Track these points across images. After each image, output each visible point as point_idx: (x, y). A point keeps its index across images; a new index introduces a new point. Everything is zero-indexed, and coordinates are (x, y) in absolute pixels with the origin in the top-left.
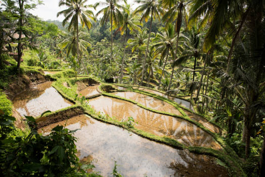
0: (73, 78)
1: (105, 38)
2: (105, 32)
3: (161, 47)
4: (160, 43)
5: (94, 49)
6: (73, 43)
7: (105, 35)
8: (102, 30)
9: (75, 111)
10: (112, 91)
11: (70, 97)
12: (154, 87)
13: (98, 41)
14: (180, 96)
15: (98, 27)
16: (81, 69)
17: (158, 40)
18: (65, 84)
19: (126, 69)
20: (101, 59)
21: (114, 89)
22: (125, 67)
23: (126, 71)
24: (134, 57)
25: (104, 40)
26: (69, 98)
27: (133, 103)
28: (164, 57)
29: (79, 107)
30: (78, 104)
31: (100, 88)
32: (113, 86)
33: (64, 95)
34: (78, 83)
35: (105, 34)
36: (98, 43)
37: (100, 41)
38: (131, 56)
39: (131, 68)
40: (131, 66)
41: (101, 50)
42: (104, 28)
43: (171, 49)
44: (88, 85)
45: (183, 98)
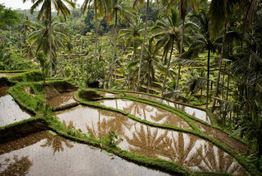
0: (40, 83)
1: (92, 30)
2: (92, 22)
3: (162, 38)
4: (161, 33)
5: (77, 45)
6: (44, 36)
7: (92, 27)
8: (87, 21)
9: (33, 125)
10: (95, 99)
11: (29, 106)
12: (158, 93)
13: (82, 34)
14: (194, 105)
15: (82, 16)
16: (58, 71)
17: (158, 29)
18: (27, 90)
19: (119, 70)
20: (86, 58)
21: (98, 96)
22: (117, 68)
23: (120, 73)
24: (130, 54)
25: (90, 34)
26: (28, 108)
27: (123, 114)
28: (167, 52)
29: (40, 120)
30: (39, 115)
31: (78, 94)
32: (98, 93)
33: (22, 104)
34: (47, 88)
35: (93, 25)
36: (83, 37)
37: (85, 35)
38: (126, 53)
39: (126, 68)
40: (126, 66)
41: (86, 46)
42: (90, 17)
43: (177, 40)
44: (61, 90)
45: (198, 107)
